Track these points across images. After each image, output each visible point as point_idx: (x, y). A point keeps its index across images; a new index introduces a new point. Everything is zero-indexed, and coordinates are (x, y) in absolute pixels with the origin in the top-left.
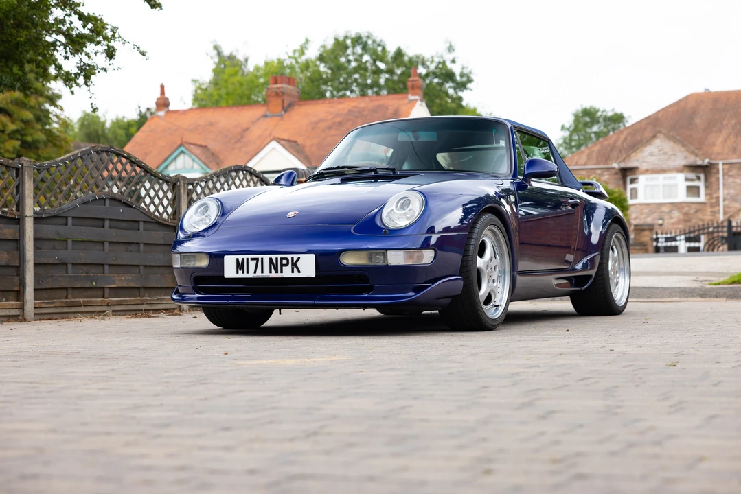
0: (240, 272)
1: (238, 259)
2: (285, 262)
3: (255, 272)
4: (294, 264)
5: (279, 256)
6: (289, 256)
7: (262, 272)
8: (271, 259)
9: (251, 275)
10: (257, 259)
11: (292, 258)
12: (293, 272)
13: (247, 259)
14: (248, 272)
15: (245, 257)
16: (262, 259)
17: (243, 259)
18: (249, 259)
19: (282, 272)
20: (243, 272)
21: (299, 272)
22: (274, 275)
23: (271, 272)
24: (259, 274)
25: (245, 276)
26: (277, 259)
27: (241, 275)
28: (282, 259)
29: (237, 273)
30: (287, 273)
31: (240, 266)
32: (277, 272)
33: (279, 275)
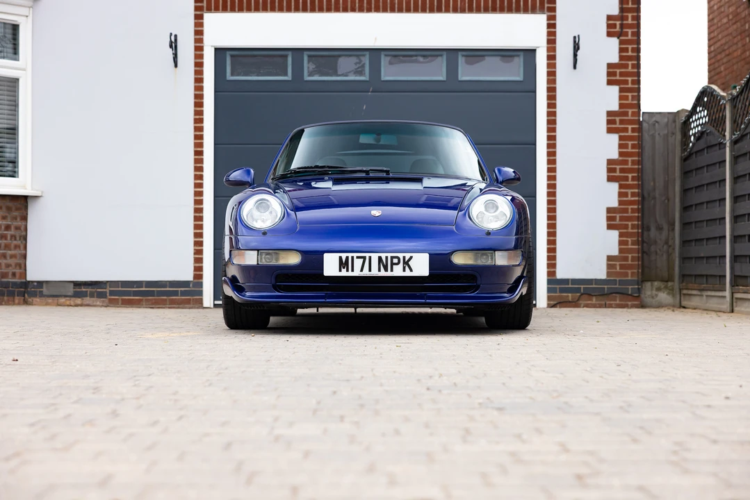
0: (344, 271)
1: (340, 258)
2: (395, 261)
3: (362, 270)
4: (406, 263)
5: (389, 255)
6: (401, 255)
7: (370, 270)
8: (380, 258)
9: (357, 273)
10: (364, 258)
11: (404, 257)
12: (404, 270)
13: (353, 257)
14: (353, 270)
15: (350, 255)
16: (370, 257)
17: (347, 258)
18: (355, 258)
19: (392, 270)
20: (347, 271)
21: (411, 270)
22: (383, 273)
23: (379, 270)
24: (366, 273)
25: (350, 274)
26: (387, 258)
27: (344, 273)
28: (392, 258)
29: (340, 271)
30: (398, 271)
31: (343, 264)
32: (386, 270)
33: (389, 274)
